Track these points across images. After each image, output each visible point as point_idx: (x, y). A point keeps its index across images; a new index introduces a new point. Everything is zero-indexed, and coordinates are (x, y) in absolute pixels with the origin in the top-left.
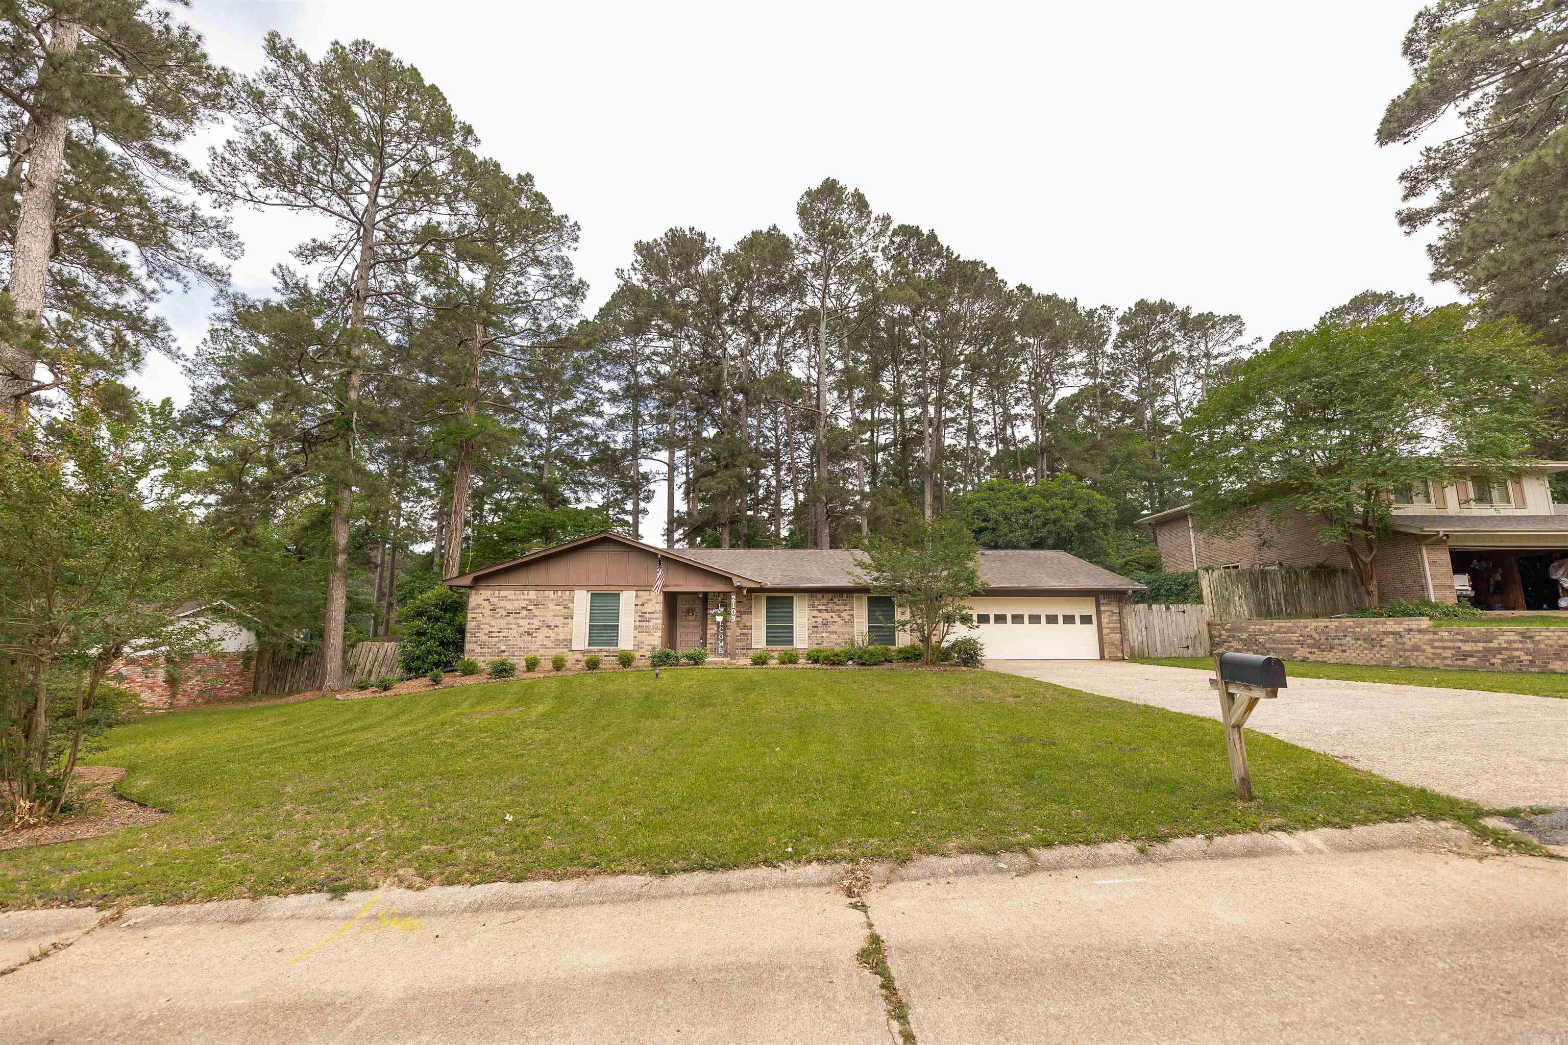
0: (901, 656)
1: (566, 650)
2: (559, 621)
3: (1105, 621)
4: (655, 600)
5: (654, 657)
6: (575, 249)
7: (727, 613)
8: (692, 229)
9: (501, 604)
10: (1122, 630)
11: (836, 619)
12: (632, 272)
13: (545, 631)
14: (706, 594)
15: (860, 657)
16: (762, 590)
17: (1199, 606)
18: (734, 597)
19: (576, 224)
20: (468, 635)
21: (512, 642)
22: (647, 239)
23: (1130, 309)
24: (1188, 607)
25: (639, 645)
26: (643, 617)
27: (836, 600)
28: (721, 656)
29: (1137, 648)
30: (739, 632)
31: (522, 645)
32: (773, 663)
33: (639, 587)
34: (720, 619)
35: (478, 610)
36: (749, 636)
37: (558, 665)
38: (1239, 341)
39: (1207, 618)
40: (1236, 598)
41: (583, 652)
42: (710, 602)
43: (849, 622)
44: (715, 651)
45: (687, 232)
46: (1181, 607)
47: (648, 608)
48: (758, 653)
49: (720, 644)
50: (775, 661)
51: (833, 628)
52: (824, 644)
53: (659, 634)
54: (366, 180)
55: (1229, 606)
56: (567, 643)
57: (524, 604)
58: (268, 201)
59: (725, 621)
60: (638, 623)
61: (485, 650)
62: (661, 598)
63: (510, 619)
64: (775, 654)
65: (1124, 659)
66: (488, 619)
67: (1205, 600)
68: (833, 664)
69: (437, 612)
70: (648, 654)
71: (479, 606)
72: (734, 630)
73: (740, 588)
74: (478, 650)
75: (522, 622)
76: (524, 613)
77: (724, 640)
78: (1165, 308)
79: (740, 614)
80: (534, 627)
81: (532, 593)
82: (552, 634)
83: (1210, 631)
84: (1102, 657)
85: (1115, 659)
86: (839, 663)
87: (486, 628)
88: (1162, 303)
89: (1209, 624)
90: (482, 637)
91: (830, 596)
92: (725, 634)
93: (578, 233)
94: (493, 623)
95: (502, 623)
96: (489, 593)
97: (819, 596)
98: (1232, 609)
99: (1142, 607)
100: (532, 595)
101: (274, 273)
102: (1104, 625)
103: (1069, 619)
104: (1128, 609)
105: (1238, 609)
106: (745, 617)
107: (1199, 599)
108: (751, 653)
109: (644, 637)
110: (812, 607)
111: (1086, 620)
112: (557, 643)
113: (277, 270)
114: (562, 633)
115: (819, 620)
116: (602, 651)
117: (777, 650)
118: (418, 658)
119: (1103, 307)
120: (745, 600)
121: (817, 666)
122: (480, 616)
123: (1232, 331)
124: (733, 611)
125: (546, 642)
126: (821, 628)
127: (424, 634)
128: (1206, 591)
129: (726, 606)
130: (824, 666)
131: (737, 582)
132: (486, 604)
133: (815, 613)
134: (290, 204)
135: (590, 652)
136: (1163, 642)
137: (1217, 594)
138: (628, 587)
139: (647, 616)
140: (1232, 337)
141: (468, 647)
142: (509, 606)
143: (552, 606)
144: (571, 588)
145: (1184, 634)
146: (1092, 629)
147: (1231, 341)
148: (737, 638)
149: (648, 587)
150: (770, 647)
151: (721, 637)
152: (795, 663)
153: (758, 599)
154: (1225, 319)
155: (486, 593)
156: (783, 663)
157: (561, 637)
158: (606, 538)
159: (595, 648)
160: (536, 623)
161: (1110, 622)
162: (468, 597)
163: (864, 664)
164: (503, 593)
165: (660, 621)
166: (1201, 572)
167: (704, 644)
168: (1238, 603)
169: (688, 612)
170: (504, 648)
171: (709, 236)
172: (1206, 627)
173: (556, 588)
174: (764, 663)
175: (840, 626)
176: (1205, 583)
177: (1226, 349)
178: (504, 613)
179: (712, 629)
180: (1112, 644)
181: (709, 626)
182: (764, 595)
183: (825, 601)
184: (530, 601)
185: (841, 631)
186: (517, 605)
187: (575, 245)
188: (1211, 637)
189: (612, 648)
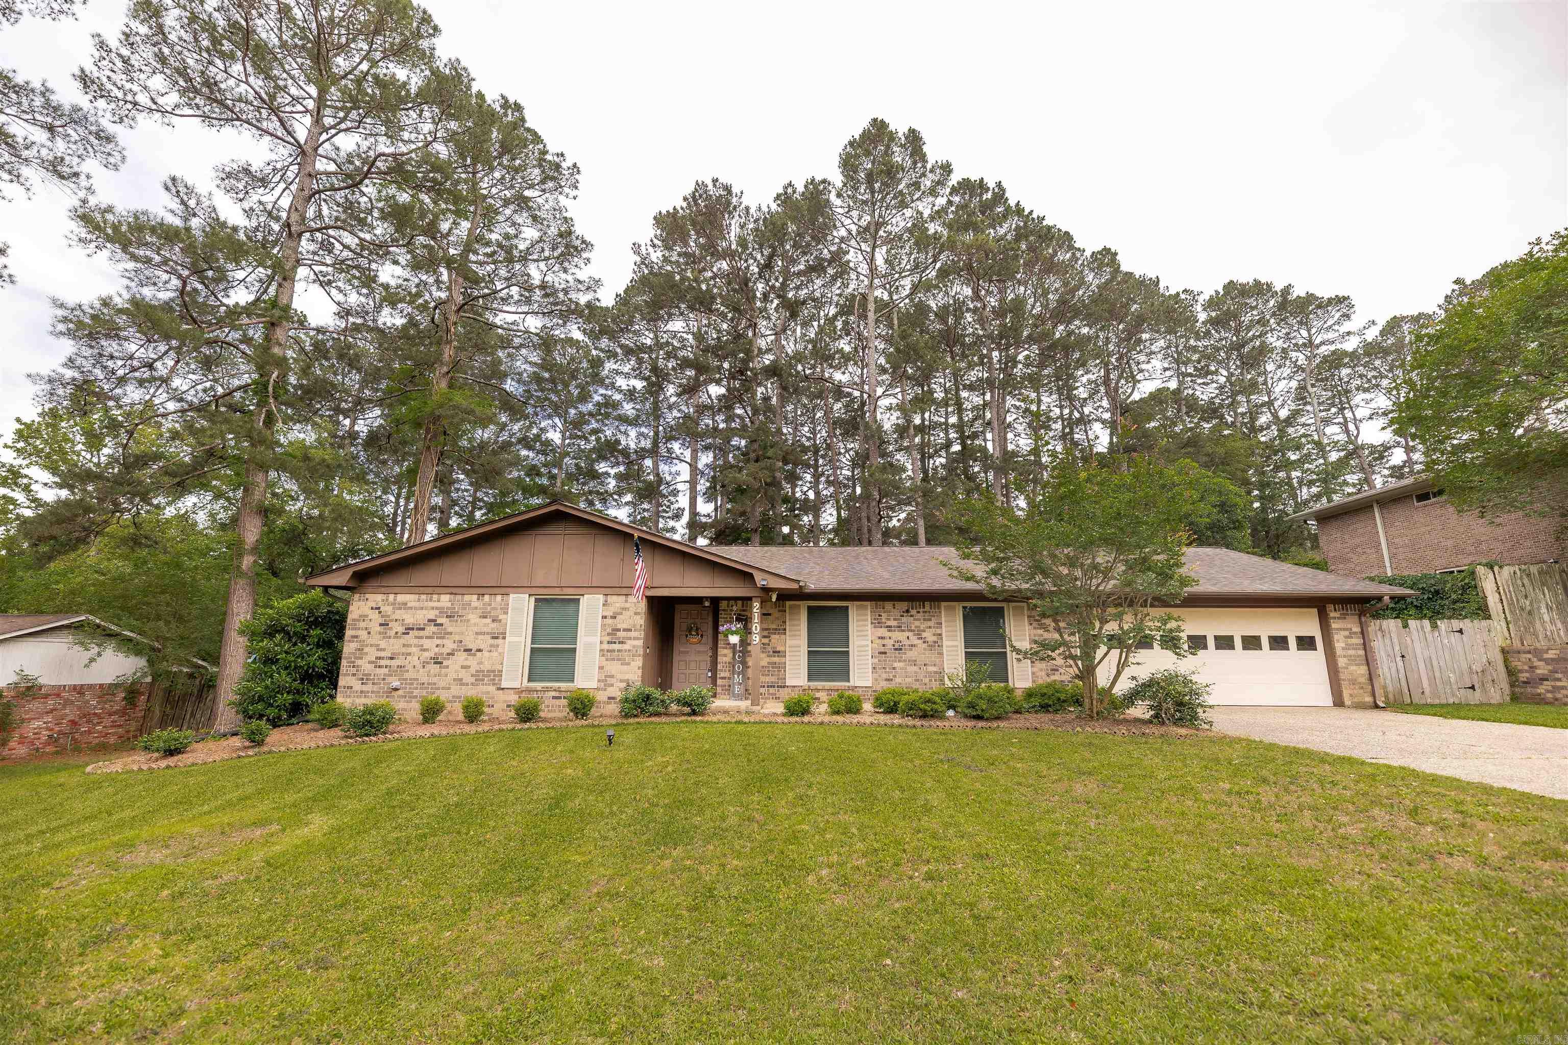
0: (1036, 701)
1: (492, 689)
2: (484, 642)
3: (1339, 644)
4: (632, 610)
5: (626, 700)
6: (575, 198)
7: (747, 631)
8: (715, 181)
9: (399, 614)
10: (1369, 660)
11: (914, 640)
12: (651, 250)
13: (461, 657)
14: (715, 601)
15: (972, 705)
16: (800, 595)
17: (1485, 623)
18: (756, 605)
19: (575, 165)
20: (344, 663)
21: (411, 675)
22: (666, 207)
23: (1217, 292)
24: (1466, 624)
25: (606, 680)
26: (614, 635)
27: (913, 612)
28: (738, 697)
29: (1390, 689)
30: (765, 661)
31: (425, 679)
32: (821, 710)
33: (608, 589)
34: (734, 639)
35: (362, 625)
36: (781, 667)
37: (473, 712)
38: (1346, 326)
39: (1500, 642)
40: (1544, 610)
41: (518, 691)
42: (722, 615)
43: (936, 646)
44: (729, 690)
45: (710, 187)
46: (1456, 624)
47: (623, 622)
48: (795, 695)
49: (737, 679)
50: (824, 708)
51: (911, 654)
52: (898, 680)
53: (639, 662)
54: (311, 97)
55: (1532, 623)
56: (495, 676)
57: (432, 615)
58: (177, 112)
59: (744, 643)
60: (606, 646)
61: (369, 687)
62: (643, 606)
63: (410, 638)
64: (822, 695)
65: (1376, 706)
66: (375, 639)
67: (1493, 612)
68: (924, 716)
69: (299, 627)
70: (618, 695)
71: (363, 617)
72: (758, 658)
73: (766, 590)
74: (357, 686)
75: (427, 643)
76: (431, 629)
77: (743, 673)
78: (1260, 289)
79: (767, 633)
80: (446, 651)
81: (445, 598)
82: (472, 662)
83: (1506, 661)
84: (1339, 702)
85: (1360, 706)
86: (934, 715)
87: (372, 654)
88: (1257, 283)
89: (1503, 651)
90: (365, 666)
91: (904, 605)
92: (744, 663)
93: (577, 177)
94: (383, 644)
95: (395, 645)
96: (379, 597)
97: (888, 605)
98: (1538, 625)
99: (1392, 625)
100: (445, 600)
101: (167, 189)
102: (1339, 651)
103: (1279, 643)
104: (1373, 626)
105: (1549, 627)
106: (775, 637)
107: (1483, 612)
108: (785, 694)
109: (614, 668)
110: (877, 623)
111: (1306, 643)
112: (479, 677)
113: (170, 184)
114: (487, 661)
115: (889, 643)
116: (547, 690)
117: (825, 689)
118: (261, 699)
119: (1185, 291)
120: (775, 613)
121: (896, 719)
122: (363, 634)
123: (1338, 315)
124: (756, 627)
125: (463, 674)
126: (891, 654)
127: (274, 661)
128: (1492, 600)
129: (744, 619)
130: (910, 722)
131: (761, 580)
132: (374, 615)
133: (883, 632)
134: (205, 117)
135: (530, 691)
136: (1432, 680)
137: (1511, 604)
138: (593, 588)
139: (621, 634)
140: (1338, 323)
141: (342, 682)
142: (409, 619)
143: (473, 618)
144: (504, 589)
145: (1465, 666)
146: (1316, 658)
147: (1336, 327)
148: (765, 670)
149: (625, 590)
150: (813, 684)
151: (738, 667)
152: (857, 711)
153: (795, 610)
154: (1330, 301)
155: (376, 599)
156: (837, 713)
157: (487, 666)
158: (558, 512)
159: (538, 685)
160: (449, 645)
161: (1348, 647)
162: (348, 603)
163: (978, 718)
164: (401, 598)
165: (640, 643)
166: (1481, 570)
167: (714, 679)
168: (1546, 617)
169: (690, 630)
170: (396, 684)
171: (735, 190)
172: (1499, 658)
173: (481, 590)
174: (805, 712)
175: (919, 652)
176: (1488, 585)
177: (1331, 335)
178: (401, 629)
179: (725, 656)
180: (1353, 682)
181: (721, 651)
182: (804, 605)
183: (896, 613)
184: (441, 611)
185: (922, 659)
186: (421, 617)
187: (573, 193)
188: (1511, 672)
189: (563, 685)
